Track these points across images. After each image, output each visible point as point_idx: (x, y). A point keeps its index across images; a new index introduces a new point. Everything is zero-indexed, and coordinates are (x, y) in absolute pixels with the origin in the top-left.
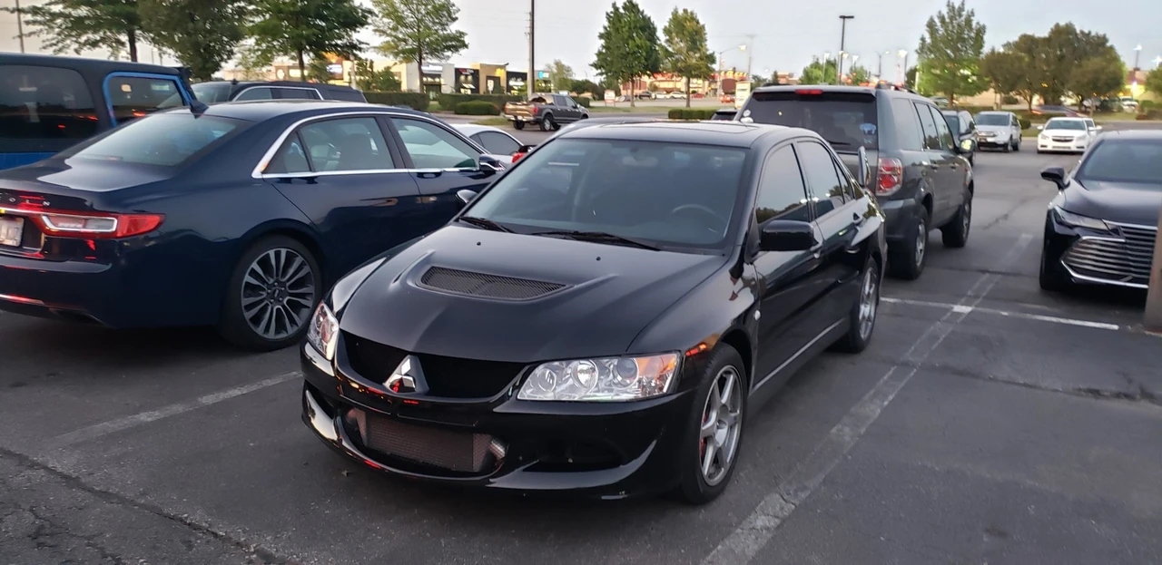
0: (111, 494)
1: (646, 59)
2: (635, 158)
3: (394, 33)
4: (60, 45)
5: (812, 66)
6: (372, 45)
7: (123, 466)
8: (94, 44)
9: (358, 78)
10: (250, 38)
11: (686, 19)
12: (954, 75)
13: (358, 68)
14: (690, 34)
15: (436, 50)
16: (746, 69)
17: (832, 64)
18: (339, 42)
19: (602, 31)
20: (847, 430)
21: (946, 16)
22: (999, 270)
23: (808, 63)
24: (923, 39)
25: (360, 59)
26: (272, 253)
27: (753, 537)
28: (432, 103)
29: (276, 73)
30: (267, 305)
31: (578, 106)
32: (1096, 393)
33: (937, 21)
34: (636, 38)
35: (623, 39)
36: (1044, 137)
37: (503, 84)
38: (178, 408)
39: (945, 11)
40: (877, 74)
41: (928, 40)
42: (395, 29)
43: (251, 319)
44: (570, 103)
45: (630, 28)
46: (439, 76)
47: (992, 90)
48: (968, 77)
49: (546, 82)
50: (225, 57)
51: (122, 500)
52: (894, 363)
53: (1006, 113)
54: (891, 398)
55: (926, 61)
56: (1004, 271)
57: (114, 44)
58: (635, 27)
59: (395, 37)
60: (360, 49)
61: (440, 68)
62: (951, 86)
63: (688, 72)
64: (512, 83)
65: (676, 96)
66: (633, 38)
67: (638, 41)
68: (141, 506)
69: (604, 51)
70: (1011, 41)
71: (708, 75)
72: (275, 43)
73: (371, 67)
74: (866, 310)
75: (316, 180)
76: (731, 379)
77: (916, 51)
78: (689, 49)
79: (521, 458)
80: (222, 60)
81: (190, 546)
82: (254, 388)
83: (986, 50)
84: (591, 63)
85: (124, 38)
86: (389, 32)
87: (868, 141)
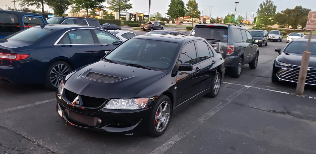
0: (4, 127)
1: (181, 13)
2: (151, 44)
3: (113, 4)
4: (24, 4)
5: (227, 16)
6: (106, 7)
7: (10, 120)
8: (32, 4)
9: (103, 15)
10: (74, 4)
11: (193, 2)
12: (267, 20)
13: (103, 13)
14: (194, 6)
15: (124, 9)
16: (209, 16)
17: (233, 15)
18: (98, 6)
19: (169, 4)
20: (203, 119)
21: (265, 3)
22: (262, 76)
23: (227, 15)
24: (258, 9)
25: (104, 10)
26: (59, 65)
27: (167, 146)
28: (122, 23)
29: (82, 13)
30: (57, 79)
31: (161, 25)
32: (275, 111)
33: (263, 4)
34: (179, 7)
35: (175, 7)
36: (289, 38)
37: (142, 18)
38: (29, 105)
39: (265, 2)
40: (246, 18)
41: (260, 10)
42: (113, 2)
43: (52, 82)
44: (159, 24)
45: (177, 4)
46: (125, 15)
47: (277, 24)
48: (271, 20)
49: (154, 18)
50: (66, 9)
51: (7, 129)
52: (222, 101)
53: (279, 31)
54: (218, 110)
55: (259, 15)
56: (263, 76)
57: (38, 5)
58: (178, 4)
59: (113, 5)
60: (103, 8)
61: (125, 13)
62: (267, 22)
63: (193, 16)
64: (145, 18)
65: (190, 23)
66: (178, 7)
67: (179, 8)
68: (11, 131)
69: (170, 10)
70: (284, 10)
71: (199, 17)
72: (81, 5)
73: (107, 12)
74: (216, 86)
75: (72, 46)
76: (166, 105)
77: (256, 12)
78: (193, 10)
79: (105, 123)
80: (65, 10)
81: (20, 141)
82: (50, 101)
83: (276, 13)
84: (166, 13)
85: (40, 3)
86: (111, 3)
87: (225, 40)
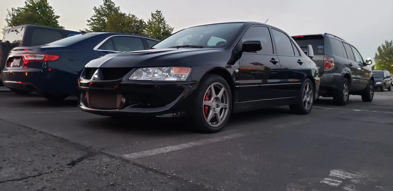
21: (385, 46)
24: (376, 54)
55: (378, 62)
74: (307, 98)
77: (374, 58)
79: (130, 102)
87: (321, 52)
